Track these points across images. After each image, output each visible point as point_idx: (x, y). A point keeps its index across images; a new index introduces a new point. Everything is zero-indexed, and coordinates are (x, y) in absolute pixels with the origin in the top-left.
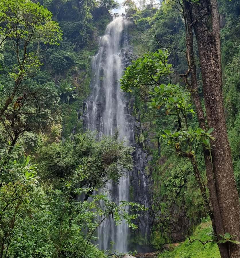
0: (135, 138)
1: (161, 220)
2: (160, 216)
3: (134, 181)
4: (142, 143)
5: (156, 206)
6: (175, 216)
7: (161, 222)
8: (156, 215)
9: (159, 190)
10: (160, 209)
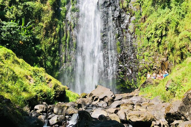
0: (119, 5)
1: (145, 66)
2: (145, 63)
3: (120, 37)
4: (126, 8)
5: (140, 56)
6: (158, 62)
7: (146, 68)
8: (140, 63)
9: (142, 42)
10: (144, 58)
